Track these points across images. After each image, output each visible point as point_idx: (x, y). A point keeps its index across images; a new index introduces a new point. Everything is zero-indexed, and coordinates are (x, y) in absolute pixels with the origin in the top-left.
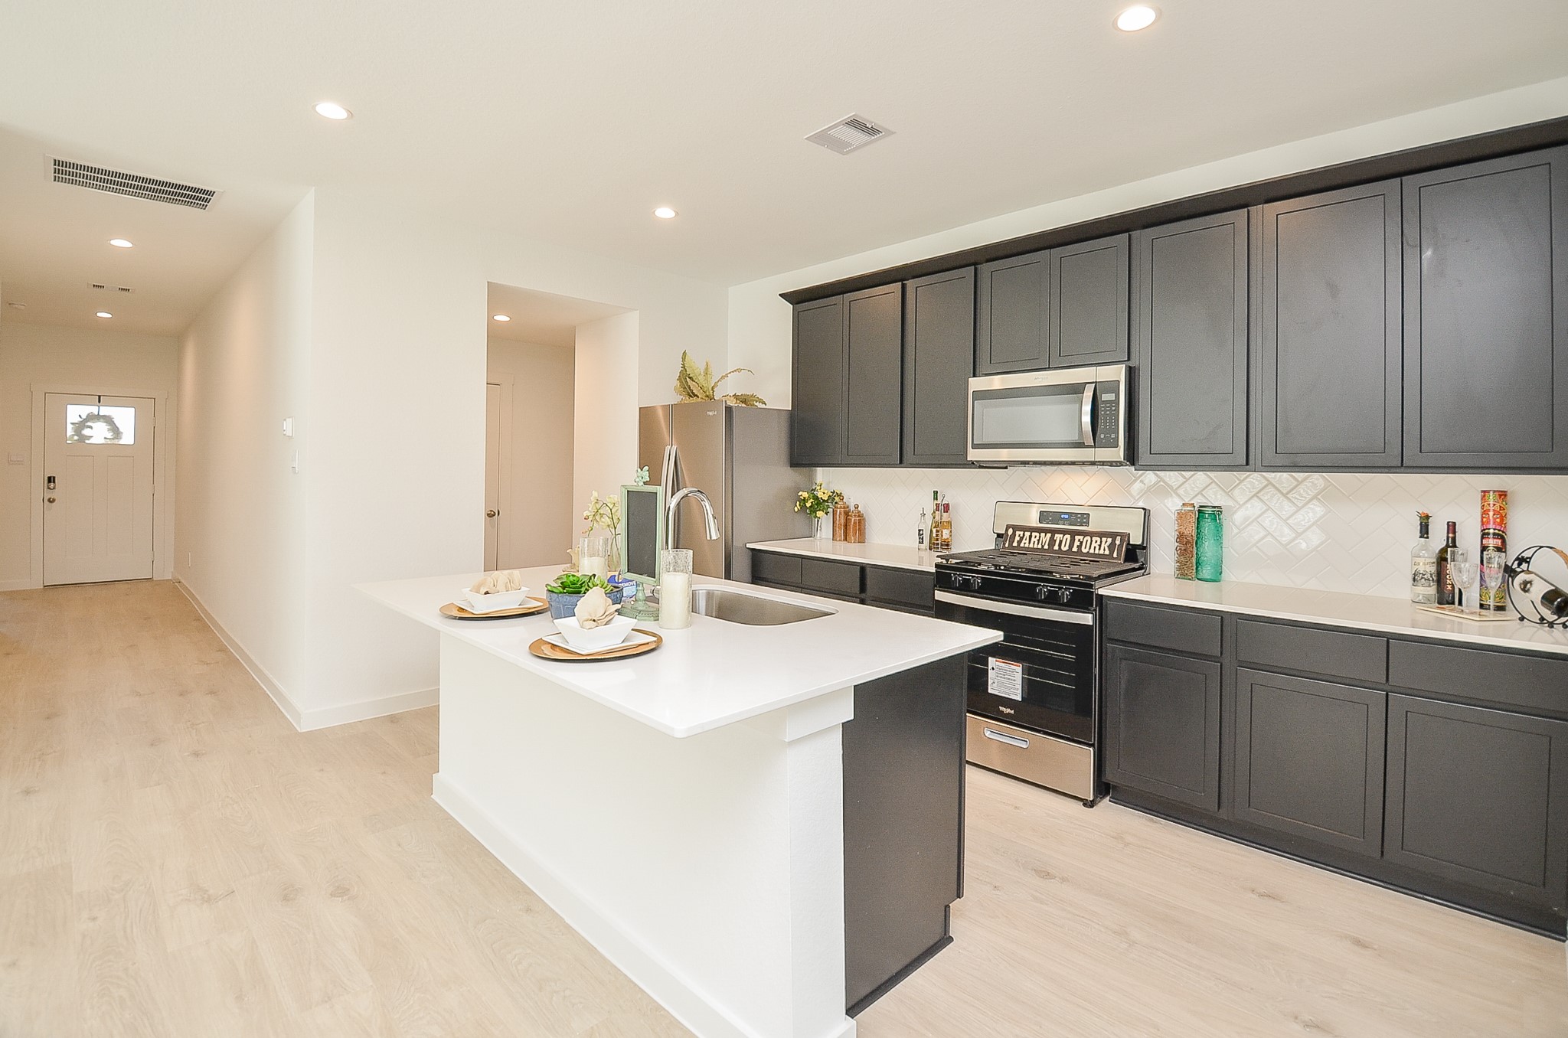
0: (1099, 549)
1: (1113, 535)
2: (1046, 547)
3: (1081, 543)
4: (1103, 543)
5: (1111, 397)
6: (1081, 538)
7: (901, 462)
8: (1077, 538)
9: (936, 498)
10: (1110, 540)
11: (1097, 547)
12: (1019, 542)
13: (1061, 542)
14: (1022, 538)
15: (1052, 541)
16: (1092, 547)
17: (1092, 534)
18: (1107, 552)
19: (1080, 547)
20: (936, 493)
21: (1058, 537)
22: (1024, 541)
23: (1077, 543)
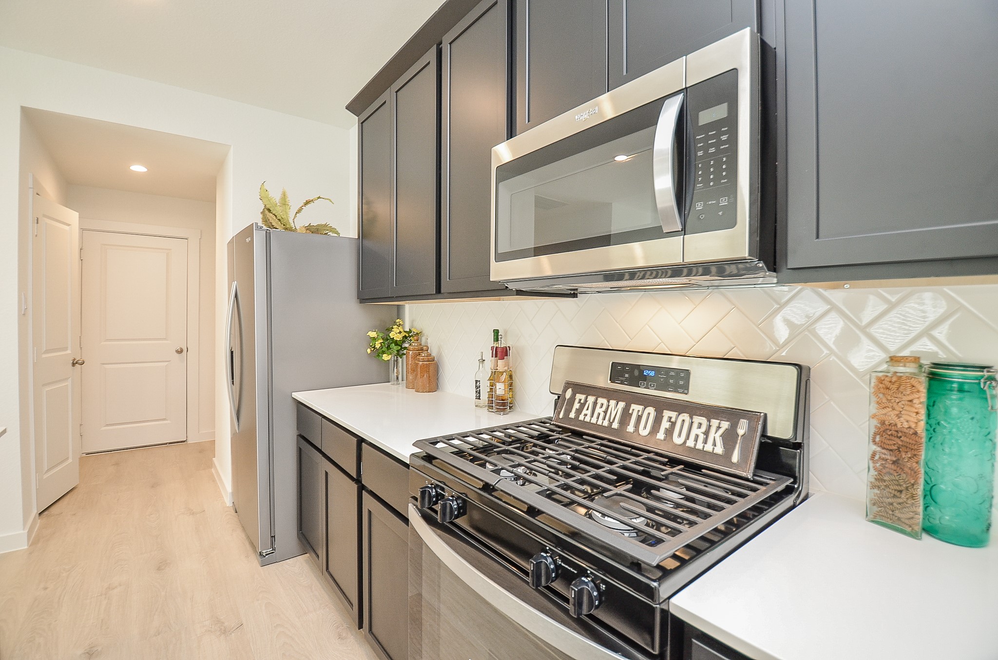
0: (705, 442)
1: (733, 415)
2: (615, 425)
3: (673, 424)
4: (713, 429)
5: (719, 112)
6: (673, 414)
7: (438, 290)
8: (667, 414)
9: (496, 339)
10: (725, 425)
11: (702, 437)
12: (579, 412)
13: (639, 418)
14: (582, 406)
15: (626, 415)
16: (692, 437)
17: (693, 409)
18: (719, 450)
19: (669, 432)
20: (496, 332)
21: (636, 408)
22: (584, 411)
23: (665, 424)
